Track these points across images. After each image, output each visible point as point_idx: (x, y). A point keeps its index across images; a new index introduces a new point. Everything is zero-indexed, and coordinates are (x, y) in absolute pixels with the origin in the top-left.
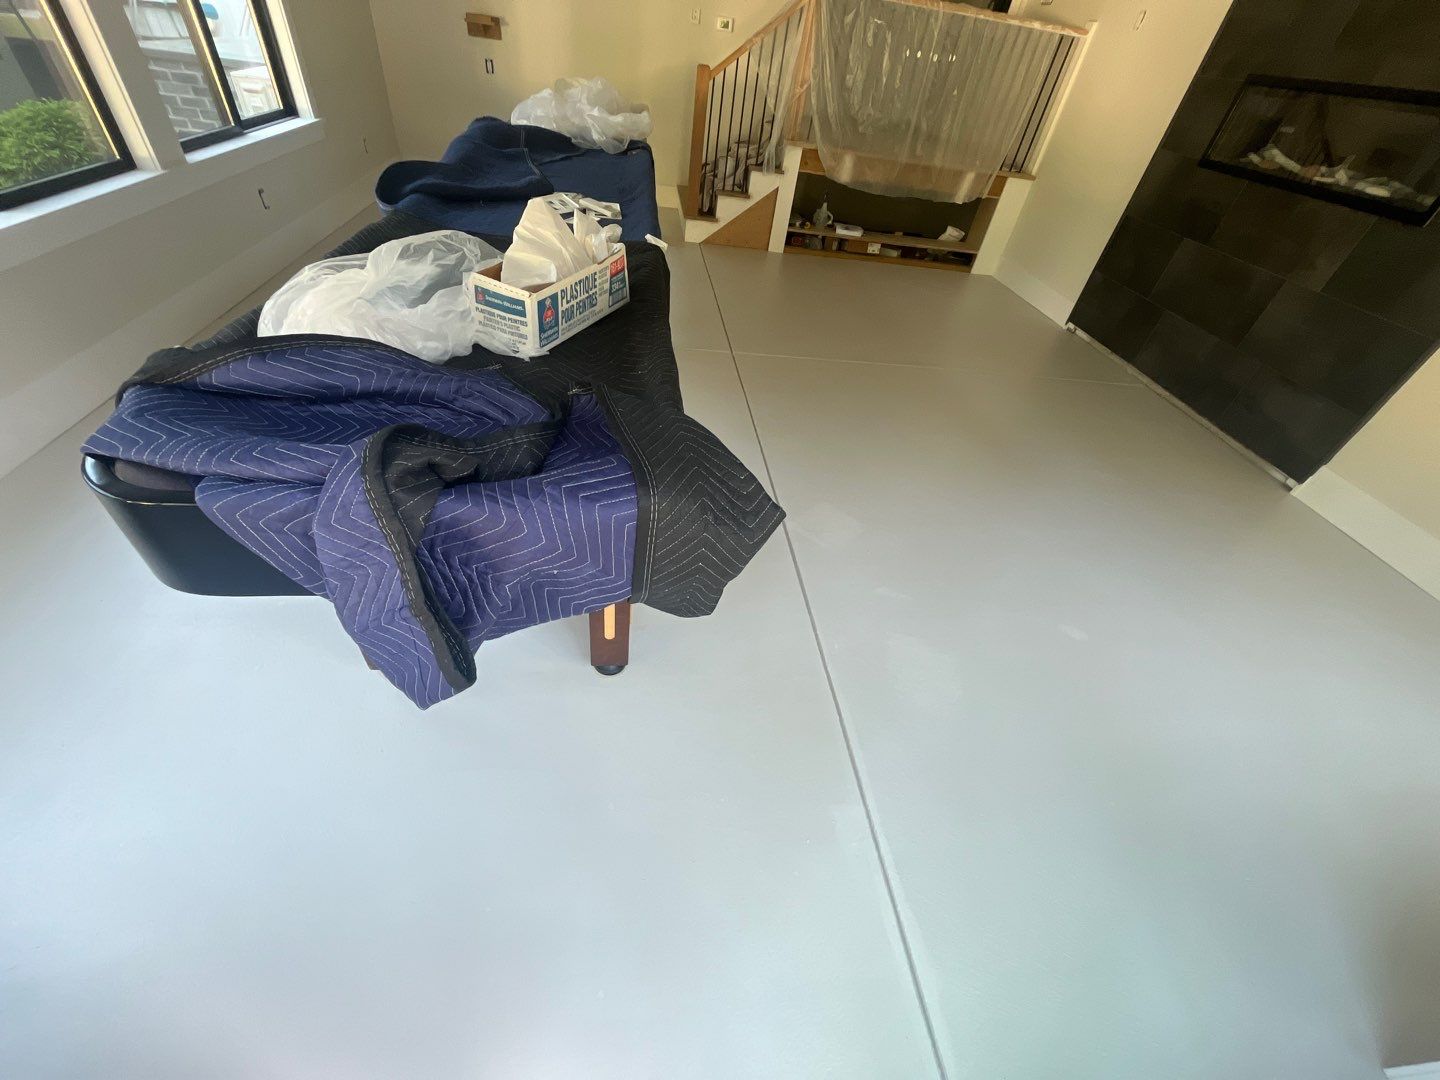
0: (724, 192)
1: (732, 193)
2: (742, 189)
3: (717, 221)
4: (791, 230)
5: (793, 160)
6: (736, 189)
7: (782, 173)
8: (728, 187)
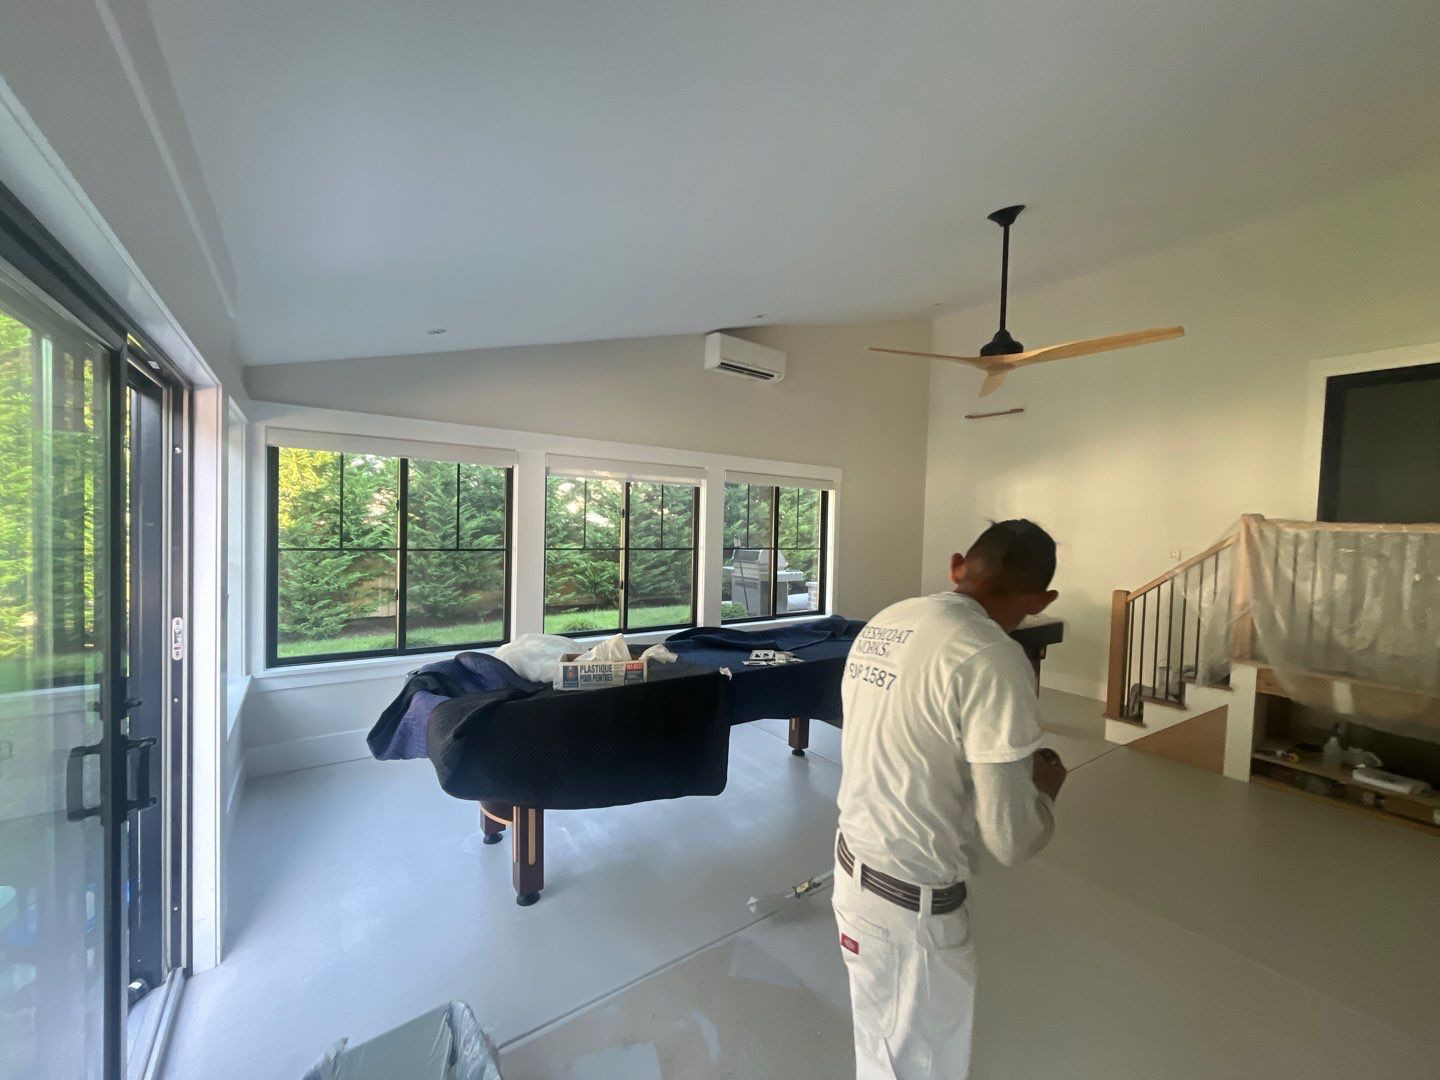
0: (1154, 698)
1: (1164, 702)
2: (1178, 700)
3: (1144, 726)
4: (1259, 756)
5: (1245, 677)
6: (1171, 698)
7: (1230, 689)
8: (1161, 694)
